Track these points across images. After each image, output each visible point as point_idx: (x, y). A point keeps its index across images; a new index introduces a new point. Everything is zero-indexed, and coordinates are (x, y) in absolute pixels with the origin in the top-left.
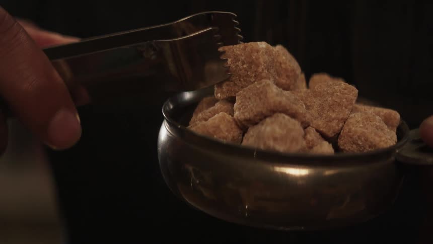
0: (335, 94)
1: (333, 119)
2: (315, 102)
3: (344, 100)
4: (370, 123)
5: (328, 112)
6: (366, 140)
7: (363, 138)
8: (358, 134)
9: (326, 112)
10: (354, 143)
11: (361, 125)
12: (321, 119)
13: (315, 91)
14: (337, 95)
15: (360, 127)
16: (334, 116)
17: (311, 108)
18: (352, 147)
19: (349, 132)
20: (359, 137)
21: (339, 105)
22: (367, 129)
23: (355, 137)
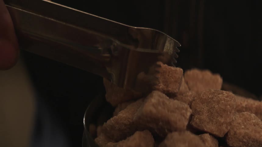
0: (221, 102)
1: (222, 124)
2: (204, 108)
3: (228, 106)
4: (248, 122)
5: (217, 117)
6: (249, 138)
7: (247, 137)
8: (243, 135)
9: (216, 118)
10: (240, 141)
11: (243, 127)
12: (212, 123)
13: (202, 98)
14: (222, 103)
15: (243, 128)
16: (222, 121)
17: (201, 113)
18: (239, 144)
19: (235, 134)
20: (244, 137)
21: (224, 111)
22: (248, 129)
23: (241, 137)
